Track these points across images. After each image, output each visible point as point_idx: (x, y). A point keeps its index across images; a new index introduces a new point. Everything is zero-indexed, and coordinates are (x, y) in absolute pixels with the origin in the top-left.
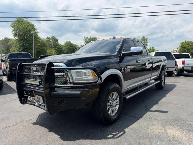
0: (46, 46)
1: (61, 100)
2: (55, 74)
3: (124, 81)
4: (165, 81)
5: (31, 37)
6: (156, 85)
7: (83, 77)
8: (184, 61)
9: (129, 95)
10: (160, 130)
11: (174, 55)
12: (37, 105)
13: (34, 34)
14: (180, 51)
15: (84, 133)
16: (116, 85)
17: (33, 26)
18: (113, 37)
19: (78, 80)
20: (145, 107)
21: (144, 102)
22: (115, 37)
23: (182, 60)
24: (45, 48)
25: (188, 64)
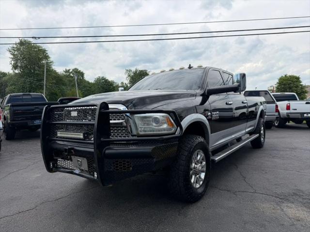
0: (64, 84)
1: (121, 163)
2: (111, 122)
3: (211, 133)
4: (264, 135)
5: (42, 70)
6: (252, 142)
7: (153, 126)
8: (288, 105)
9: (219, 156)
10: (273, 209)
11: (273, 95)
12: (78, 173)
13: (45, 65)
14: (278, 90)
15: (154, 218)
16: (199, 139)
17: (44, 51)
18: (188, 66)
19: (146, 129)
20: (242, 175)
21: (237, 168)
22: (192, 66)
23: (285, 103)
24: (63, 87)
25: (296, 109)
